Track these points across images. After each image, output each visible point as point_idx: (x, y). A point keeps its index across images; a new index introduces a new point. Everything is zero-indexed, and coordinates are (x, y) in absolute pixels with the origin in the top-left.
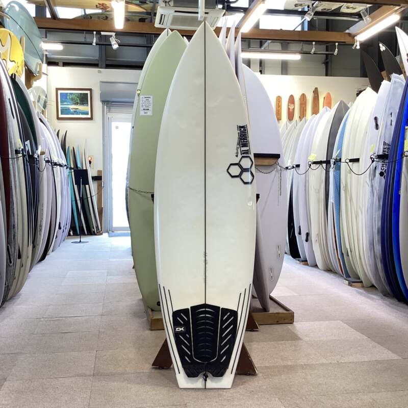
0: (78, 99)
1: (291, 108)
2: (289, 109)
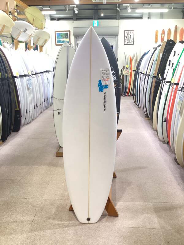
0: (64, 36)
1: (163, 36)
2: (162, 37)
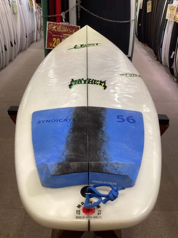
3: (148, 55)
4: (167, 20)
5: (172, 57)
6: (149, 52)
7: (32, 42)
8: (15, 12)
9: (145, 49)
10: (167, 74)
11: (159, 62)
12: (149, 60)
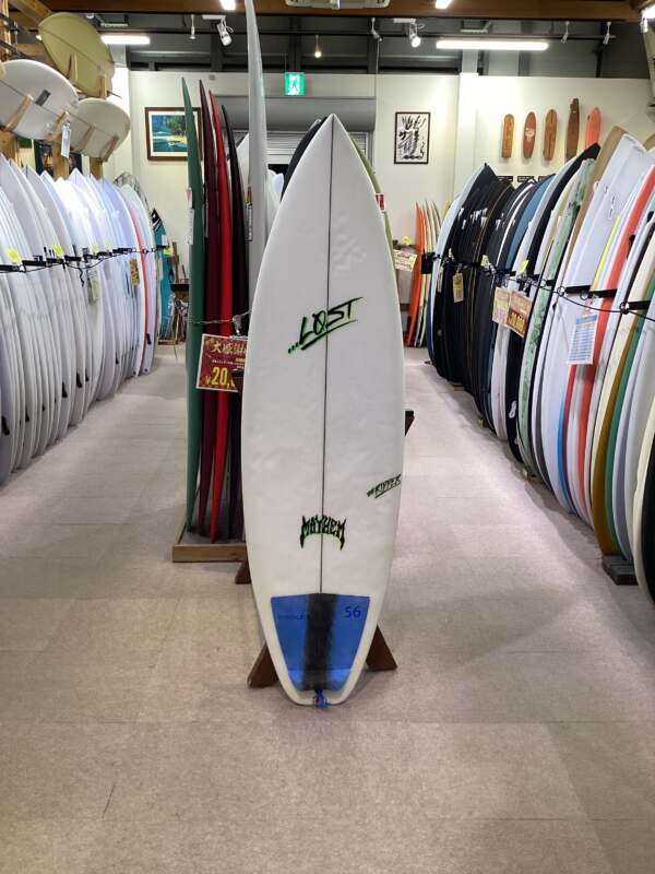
0: (179, 125)
1: (530, 135)
2: (525, 137)
3: (461, 413)
4: (497, 325)
5: (512, 415)
6: (464, 407)
7: (128, 376)
8: (94, 298)
9: (454, 397)
10: (507, 460)
11: (489, 432)
12: (463, 426)
